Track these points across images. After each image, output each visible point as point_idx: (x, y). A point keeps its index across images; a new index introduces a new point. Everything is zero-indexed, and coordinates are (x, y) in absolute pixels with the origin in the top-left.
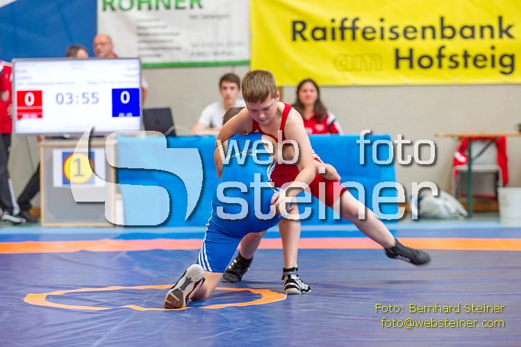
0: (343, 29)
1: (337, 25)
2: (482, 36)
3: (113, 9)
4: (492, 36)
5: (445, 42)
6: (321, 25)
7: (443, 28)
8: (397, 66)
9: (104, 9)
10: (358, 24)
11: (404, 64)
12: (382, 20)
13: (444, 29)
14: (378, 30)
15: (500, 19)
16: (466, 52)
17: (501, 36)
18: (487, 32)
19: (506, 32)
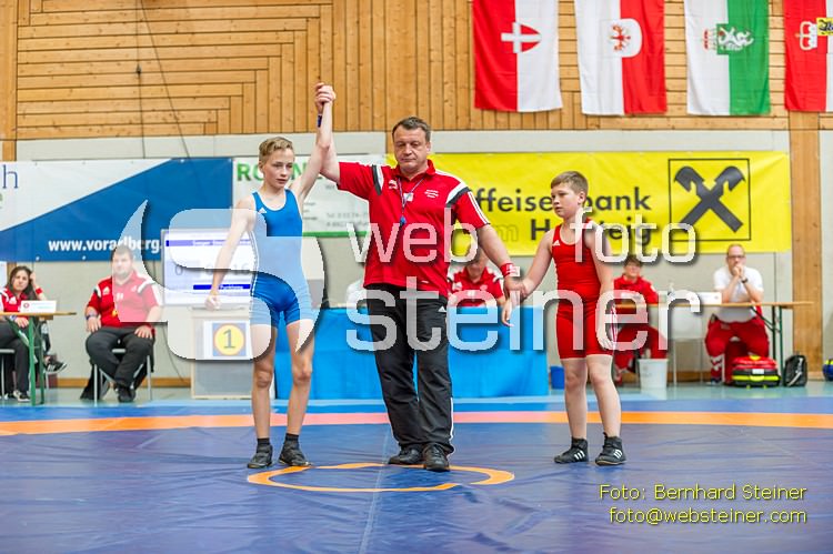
2: (618, 208)
3: (248, 179)
4: (628, 207)
8: (534, 238)
9: (240, 179)
10: (494, 195)
11: (540, 233)
12: (518, 191)
14: (515, 201)
15: (637, 189)
17: (637, 208)
18: (623, 202)
19: (642, 203)
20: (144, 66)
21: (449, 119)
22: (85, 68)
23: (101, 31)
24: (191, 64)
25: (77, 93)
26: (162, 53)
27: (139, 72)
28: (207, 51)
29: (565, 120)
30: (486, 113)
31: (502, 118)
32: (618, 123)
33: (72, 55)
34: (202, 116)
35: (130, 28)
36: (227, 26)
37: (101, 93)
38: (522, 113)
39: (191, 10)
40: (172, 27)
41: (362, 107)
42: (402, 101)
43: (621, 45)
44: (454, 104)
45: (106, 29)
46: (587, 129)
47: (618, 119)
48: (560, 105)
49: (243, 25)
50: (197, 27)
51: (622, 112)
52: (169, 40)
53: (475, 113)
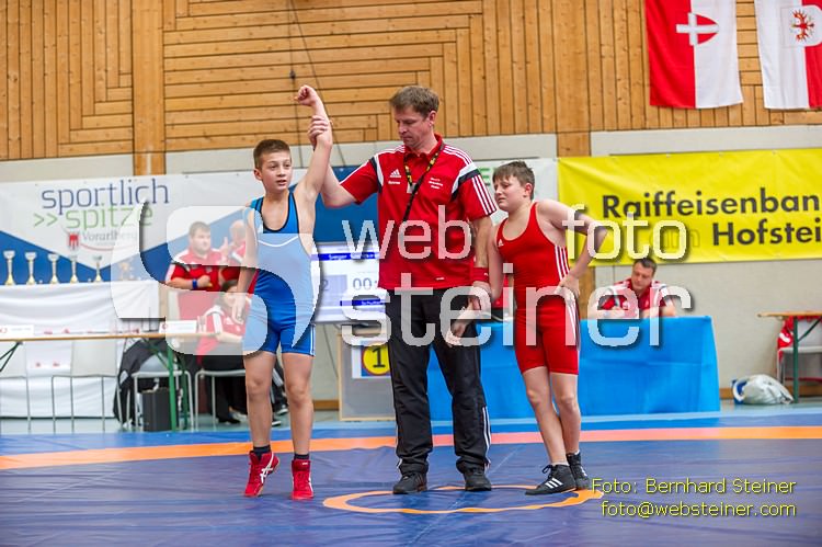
0: (657, 203)
1: (651, 199)
2: (806, 208)
4: (817, 208)
5: (767, 215)
6: (635, 201)
7: (764, 200)
8: (716, 242)
10: (673, 198)
11: (723, 239)
12: (699, 193)
13: (765, 202)
14: (695, 204)
16: (789, 225)
18: (811, 202)
20: (299, 71)
21: (624, 118)
22: (237, 74)
23: (251, 34)
24: (348, 67)
25: (229, 101)
26: (316, 56)
27: (293, 77)
28: (365, 53)
29: (746, 115)
30: (662, 111)
31: (680, 115)
32: (804, 117)
33: (222, 61)
34: (361, 122)
35: (282, 31)
36: (384, 25)
37: (253, 100)
38: (700, 110)
39: (346, 10)
40: (326, 28)
41: (530, 108)
42: (573, 100)
43: (804, 34)
44: (628, 102)
45: (257, 32)
46: (770, 125)
47: (803, 113)
48: (740, 100)
49: (403, 24)
50: (353, 27)
51: (807, 106)
52: (325, 42)
53: (651, 110)
